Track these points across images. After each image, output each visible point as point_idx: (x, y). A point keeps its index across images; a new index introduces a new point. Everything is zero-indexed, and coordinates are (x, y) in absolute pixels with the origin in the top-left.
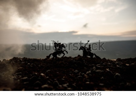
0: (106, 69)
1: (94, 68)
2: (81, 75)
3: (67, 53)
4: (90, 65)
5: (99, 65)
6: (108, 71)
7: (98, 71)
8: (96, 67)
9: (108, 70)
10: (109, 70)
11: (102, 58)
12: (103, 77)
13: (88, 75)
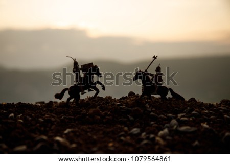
0: (202, 124)
1: (174, 121)
2: (148, 138)
3: (104, 89)
4: (162, 116)
5: (183, 116)
6: (206, 129)
7: (183, 128)
8: (178, 120)
9: (205, 125)
10: (207, 126)
11: (187, 99)
12: (196, 143)
13: (163, 137)
